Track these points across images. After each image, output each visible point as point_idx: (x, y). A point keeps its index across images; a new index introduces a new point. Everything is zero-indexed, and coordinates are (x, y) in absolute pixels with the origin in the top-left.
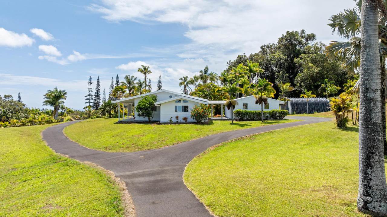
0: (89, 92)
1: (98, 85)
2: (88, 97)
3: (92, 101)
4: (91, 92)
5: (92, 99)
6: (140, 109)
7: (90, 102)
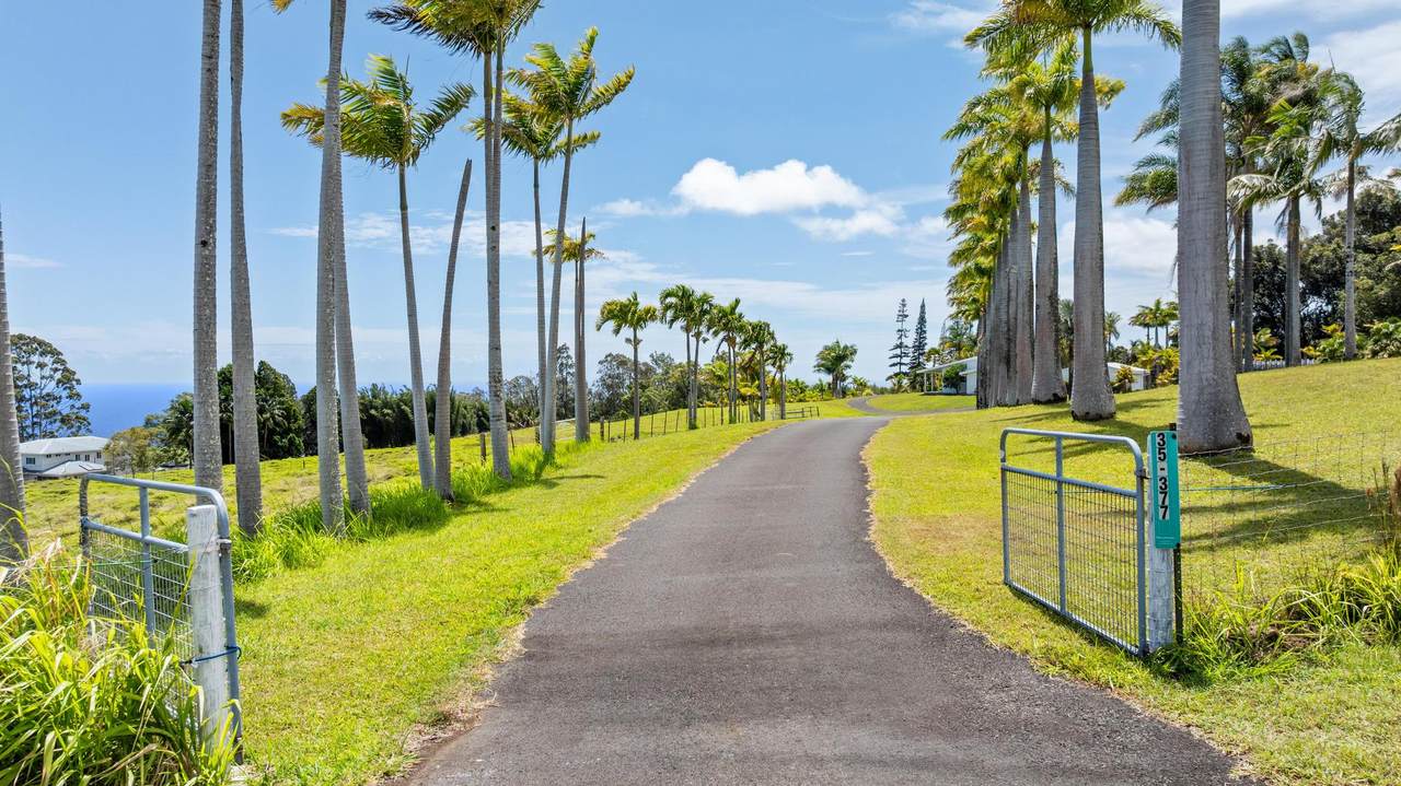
0: (900, 338)
1: (922, 320)
2: (898, 351)
3: (906, 360)
4: (903, 338)
5: (906, 355)
6: (946, 379)
7: (901, 364)
